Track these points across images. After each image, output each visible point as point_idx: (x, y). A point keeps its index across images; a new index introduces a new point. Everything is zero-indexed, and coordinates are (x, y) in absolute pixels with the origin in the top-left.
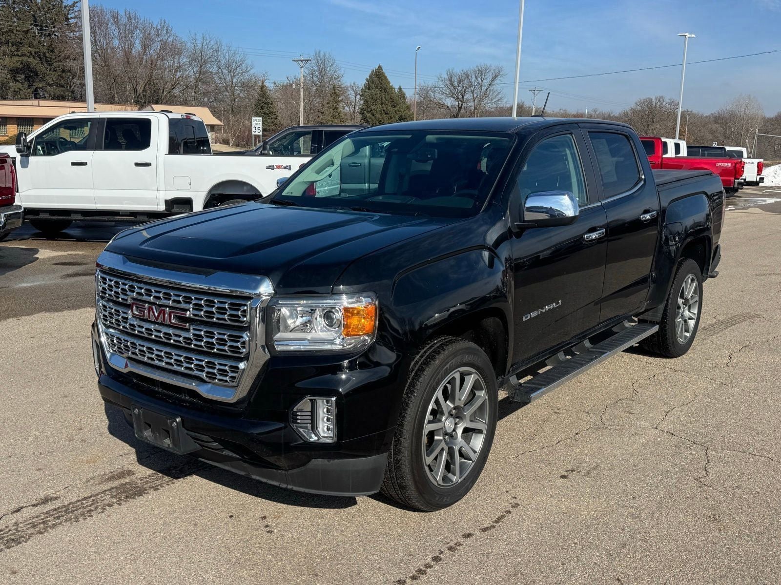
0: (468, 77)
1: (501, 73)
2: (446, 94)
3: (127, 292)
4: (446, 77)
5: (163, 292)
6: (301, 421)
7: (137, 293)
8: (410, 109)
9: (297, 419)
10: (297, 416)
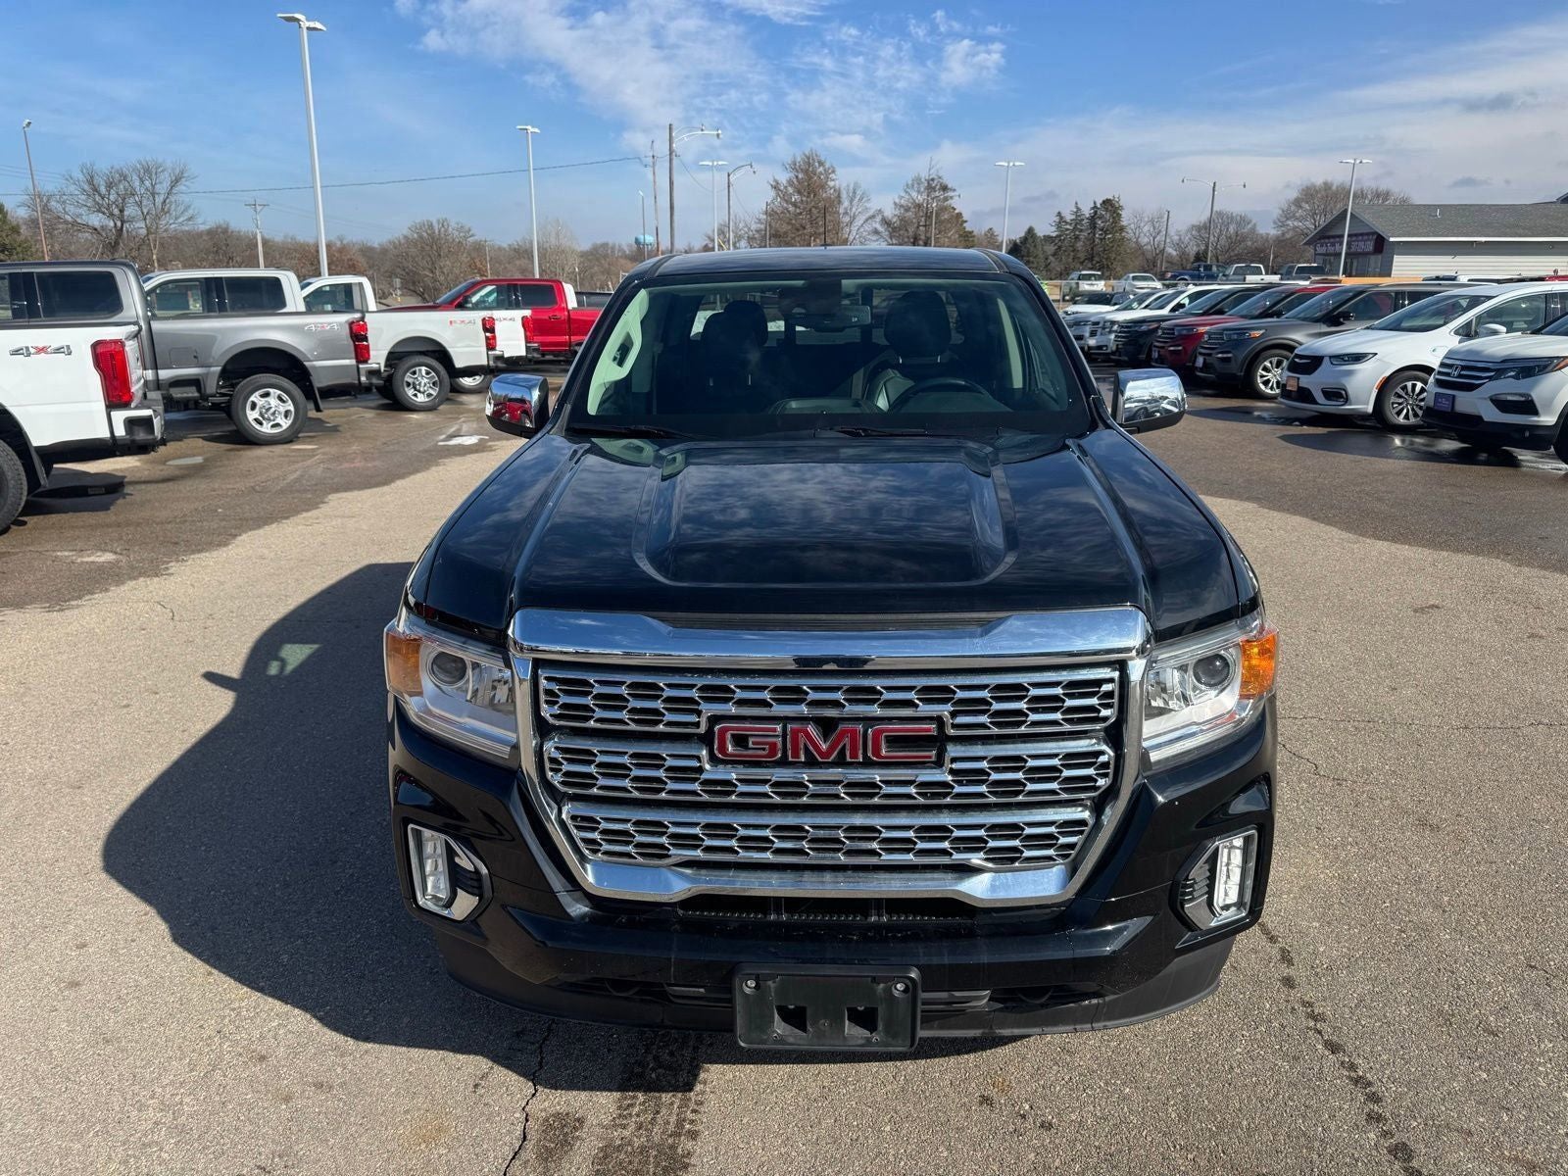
0: (125, 179)
1: (185, 175)
2: (86, 206)
3: (699, 704)
4: (81, 177)
5: (845, 688)
6: (1196, 894)
7: (741, 703)
8: (18, 233)
9: (1191, 893)
10: (1191, 886)
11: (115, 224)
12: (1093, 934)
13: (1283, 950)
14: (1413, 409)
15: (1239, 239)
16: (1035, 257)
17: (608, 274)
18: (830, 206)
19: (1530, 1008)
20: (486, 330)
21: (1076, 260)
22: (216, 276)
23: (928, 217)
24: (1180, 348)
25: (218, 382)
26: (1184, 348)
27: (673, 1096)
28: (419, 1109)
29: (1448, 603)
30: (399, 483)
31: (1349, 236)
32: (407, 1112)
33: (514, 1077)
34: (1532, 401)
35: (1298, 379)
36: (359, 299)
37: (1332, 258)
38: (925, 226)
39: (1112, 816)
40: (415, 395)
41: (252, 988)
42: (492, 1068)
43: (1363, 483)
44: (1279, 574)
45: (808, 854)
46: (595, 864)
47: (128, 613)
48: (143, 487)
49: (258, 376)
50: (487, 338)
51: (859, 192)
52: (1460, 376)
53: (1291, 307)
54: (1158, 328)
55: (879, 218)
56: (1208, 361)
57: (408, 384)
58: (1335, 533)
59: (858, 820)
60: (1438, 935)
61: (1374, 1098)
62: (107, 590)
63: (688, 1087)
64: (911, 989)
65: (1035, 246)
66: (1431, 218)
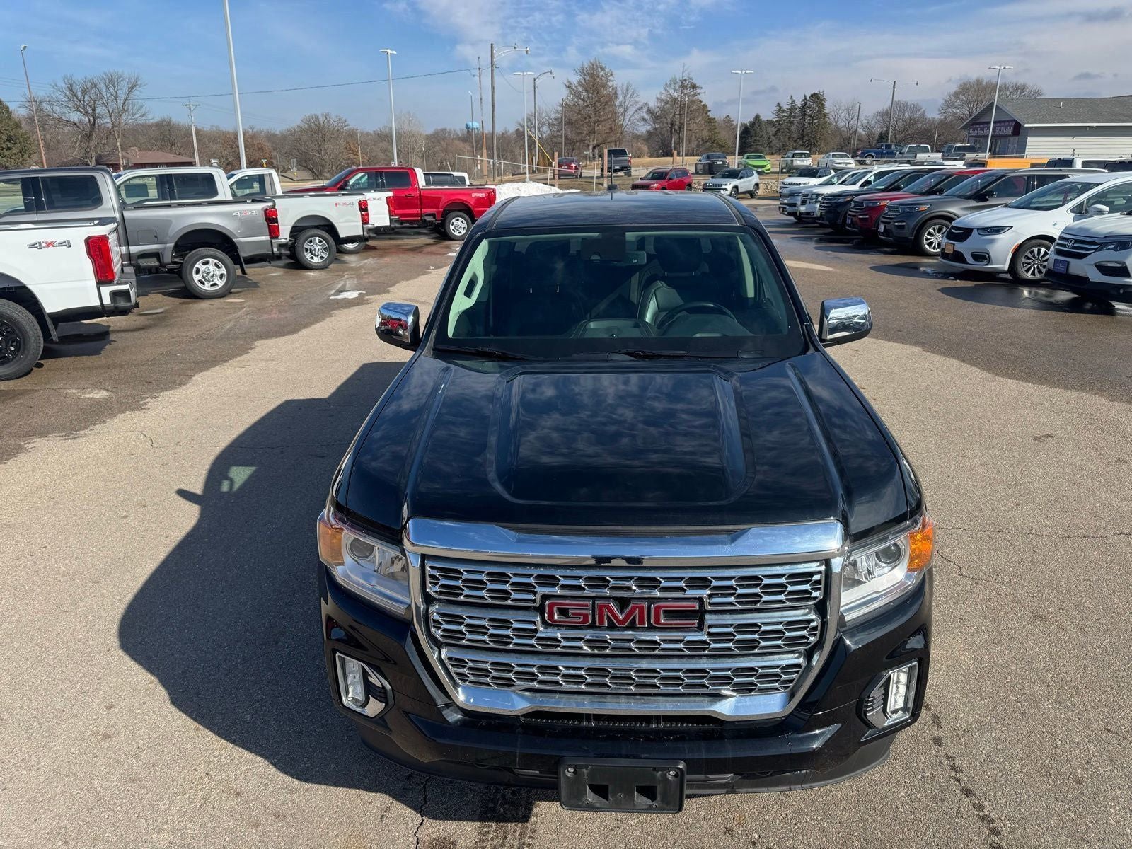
0: (95, 87)
1: (138, 83)
2: (68, 106)
3: (535, 587)
4: (63, 85)
5: (635, 578)
6: (874, 706)
7: (563, 587)
8: (20, 127)
9: (871, 706)
10: (872, 701)
11: (89, 120)
12: (804, 737)
13: (934, 716)
14: (1038, 268)
15: (912, 121)
16: (760, 137)
17: (446, 152)
18: (609, 101)
19: (1106, 763)
20: (361, 210)
21: (791, 139)
22: (167, 173)
23: (682, 108)
24: (867, 217)
25: (173, 253)
26: (870, 217)
27: (516, 825)
28: (345, 834)
29: (1059, 433)
30: (304, 331)
31: (994, 122)
32: (337, 836)
33: (408, 810)
34: (1126, 267)
35: (954, 245)
36: (270, 186)
37: (981, 139)
38: (680, 115)
39: (818, 660)
40: (312, 258)
41: (228, 740)
42: (392, 803)
43: (999, 330)
44: (936, 409)
45: (610, 687)
46: (464, 688)
47: (120, 441)
48: (123, 334)
49: (200, 249)
50: (362, 215)
51: (631, 91)
52: (1074, 247)
53: (949, 186)
54: (851, 201)
55: (645, 109)
56: (887, 228)
57: (307, 250)
58: (977, 373)
59: (644, 664)
60: (1043, 705)
61: (996, 832)
62: (104, 422)
63: (525, 819)
64: (680, 775)
65: (761, 129)
66: (1056, 109)
